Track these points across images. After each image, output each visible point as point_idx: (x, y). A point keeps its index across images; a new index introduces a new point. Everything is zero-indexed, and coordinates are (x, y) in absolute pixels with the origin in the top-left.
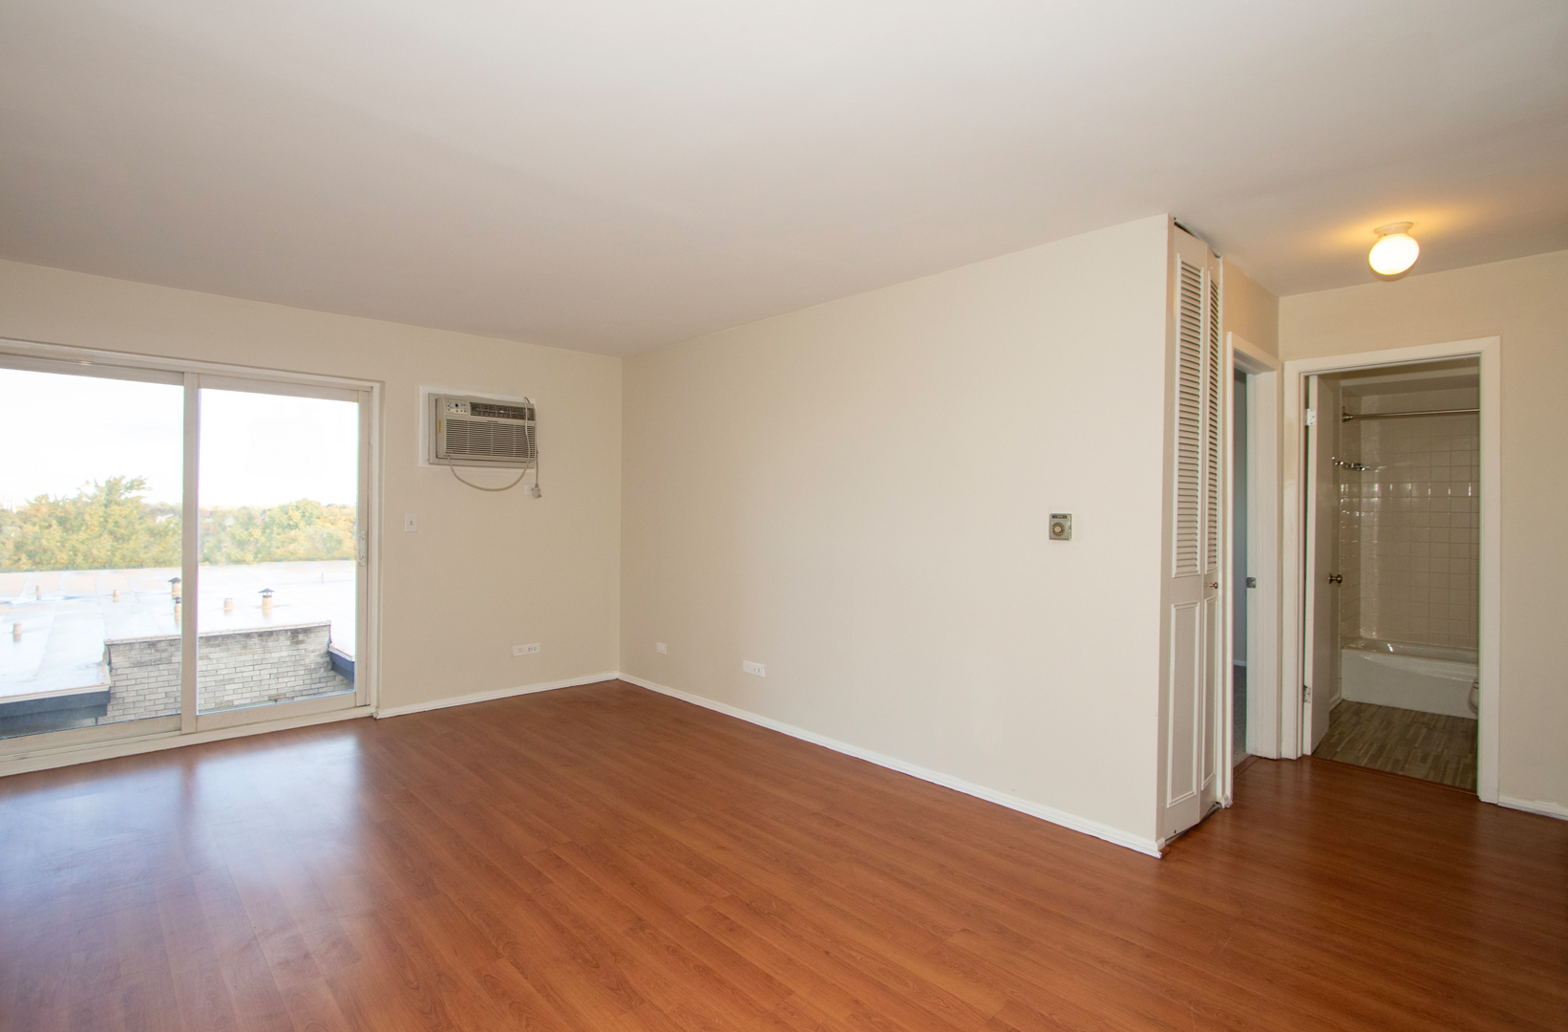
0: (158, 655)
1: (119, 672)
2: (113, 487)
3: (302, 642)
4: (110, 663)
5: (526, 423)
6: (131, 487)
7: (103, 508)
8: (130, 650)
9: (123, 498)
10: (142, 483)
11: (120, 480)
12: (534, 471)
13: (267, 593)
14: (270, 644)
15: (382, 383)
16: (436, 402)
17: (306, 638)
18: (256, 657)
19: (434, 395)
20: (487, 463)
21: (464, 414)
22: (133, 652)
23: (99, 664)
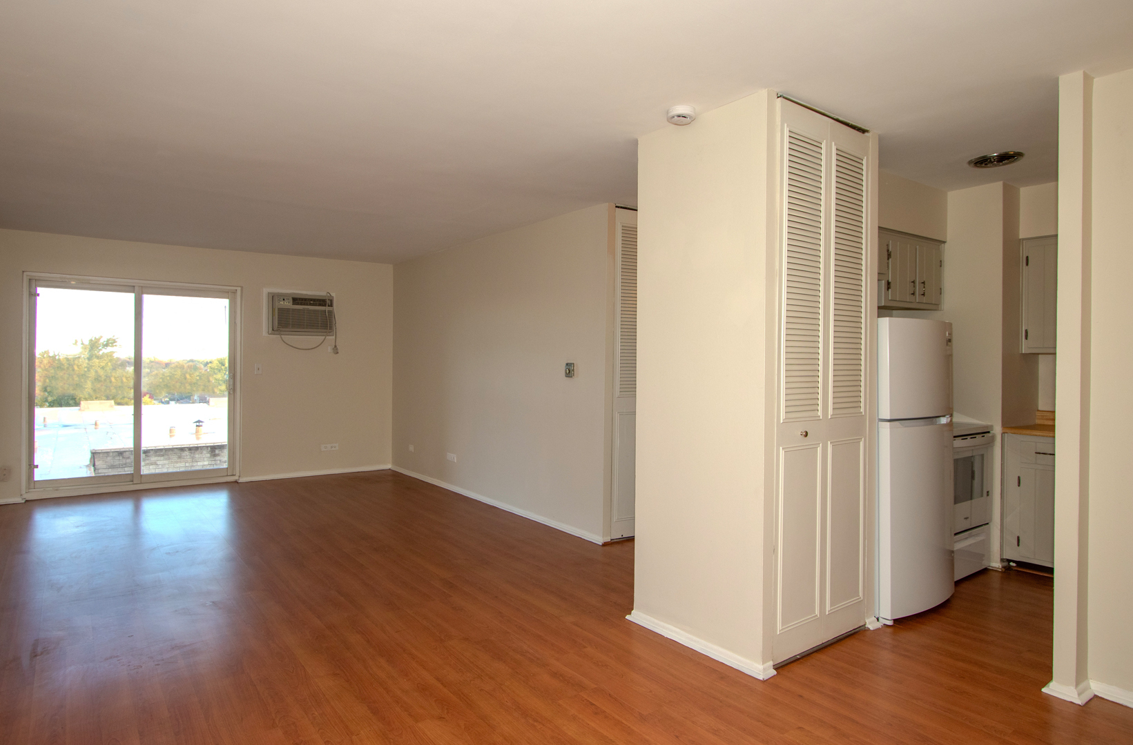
0: (124, 461)
1: (100, 471)
2: (94, 345)
3: (218, 455)
4: (94, 465)
5: (327, 308)
6: (106, 345)
7: (87, 361)
8: (107, 457)
9: (101, 353)
10: (115, 341)
11: (99, 340)
12: (334, 337)
13: (199, 423)
14: (197, 456)
15: (242, 287)
16: (273, 297)
17: (220, 452)
18: (187, 465)
19: (271, 293)
20: (303, 333)
21: (288, 304)
22: (109, 458)
23: (87, 466)
